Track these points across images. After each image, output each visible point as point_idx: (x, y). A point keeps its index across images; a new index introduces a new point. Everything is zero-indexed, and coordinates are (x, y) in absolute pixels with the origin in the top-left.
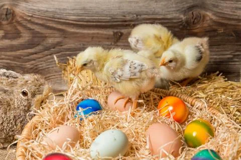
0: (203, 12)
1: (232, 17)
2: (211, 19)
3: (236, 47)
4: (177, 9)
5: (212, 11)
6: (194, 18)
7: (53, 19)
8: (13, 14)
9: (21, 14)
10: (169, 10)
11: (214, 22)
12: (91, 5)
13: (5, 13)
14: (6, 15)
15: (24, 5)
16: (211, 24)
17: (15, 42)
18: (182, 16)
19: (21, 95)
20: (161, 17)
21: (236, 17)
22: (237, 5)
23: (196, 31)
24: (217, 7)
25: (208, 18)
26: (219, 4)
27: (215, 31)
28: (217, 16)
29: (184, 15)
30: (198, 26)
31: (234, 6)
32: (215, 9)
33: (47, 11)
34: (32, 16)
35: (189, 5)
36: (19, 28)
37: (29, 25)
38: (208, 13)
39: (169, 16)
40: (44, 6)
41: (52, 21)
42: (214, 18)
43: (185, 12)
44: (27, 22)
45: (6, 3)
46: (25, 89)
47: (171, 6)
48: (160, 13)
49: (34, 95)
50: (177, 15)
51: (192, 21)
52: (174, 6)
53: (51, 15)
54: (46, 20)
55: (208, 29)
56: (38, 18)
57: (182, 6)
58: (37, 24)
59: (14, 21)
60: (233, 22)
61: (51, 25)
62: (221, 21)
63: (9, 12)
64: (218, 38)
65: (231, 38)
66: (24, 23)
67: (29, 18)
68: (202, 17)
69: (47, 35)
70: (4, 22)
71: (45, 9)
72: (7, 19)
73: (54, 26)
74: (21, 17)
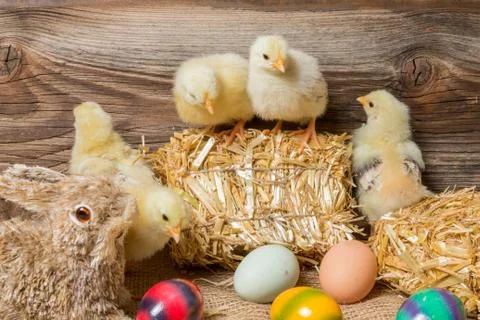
0: (435, 60)
2: (452, 76)
4: (381, 53)
5: (455, 58)
6: (417, 72)
7: (112, 72)
8: (22, 61)
9: (39, 61)
10: (363, 55)
11: (459, 81)
12: (195, 42)
13: (3, 57)
14: (7, 61)
15: (47, 40)
16: (453, 86)
17: (23, 123)
18: (391, 68)
19: (73, 219)
20: (347, 69)
23: (420, 100)
24: (464, 49)
25: (445, 73)
26: (469, 44)
27: (462, 100)
28: (465, 69)
29: (396, 65)
30: (426, 90)
32: (460, 55)
33: (98, 54)
34: (64, 65)
35: (405, 44)
36: (34, 90)
37: (57, 86)
38: (446, 63)
39: (364, 69)
40: (93, 42)
41: (110, 75)
42: (458, 72)
43: (397, 59)
44: (51, 77)
45: (7, 35)
46: (83, 205)
47: (368, 46)
48: (344, 61)
49: (104, 217)
50: (382, 65)
51: (413, 78)
52: (374, 45)
53: (106, 62)
54: (95, 73)
55: (447, 96)
56: (77, 69)
57: (390, 48)
58: (75, 82)
59: (23, 75)
61: (106, 85)
62: (472, 79)
63: (13, 54)
64: (468, 116)
66: (46, 79)
67: (57, 70)
68: (433, 71)
71: (94, 50)
72: (8, 70)
73: (113, 86)
74: (39, 66)
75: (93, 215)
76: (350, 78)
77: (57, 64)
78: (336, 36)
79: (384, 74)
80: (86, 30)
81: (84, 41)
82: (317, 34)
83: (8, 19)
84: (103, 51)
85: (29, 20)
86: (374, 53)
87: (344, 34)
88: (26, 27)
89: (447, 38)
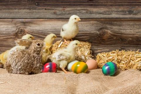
0: (106, 30)
1: (119, 33)
2: (110, 33)
3: (122, 45)
8: (24, 31)
10: (92, 30)
11: (111, 34)
12: (58, 28)
14: (21, 32)
15: (29, 28)
18: (98, 32)
19: (37, 46)
20: (89, 32)
22: (120, 28)
23: (104, 38)
24: (112, 28)
25: (109, 33)
27: (113, 38)
28: (112, 32)
29: (99, 32)
30: (105, 36)
31: (119, 28)
32: (111, 29)
33: (39, 30)
35: (100, 28)
38: (108, 31)
39: (92, 32)
41: (41, 34)
42: (111, 33)
43: (99, 30)
45: (21, 27)
50: (96, 31)
51: (102, 34)
52: (94, 28)
53: (41, 32)
54: (38, 34)
55: (109, 37)
56: (35, 33)
57: (97, 28)
58: (35, 36)
60: (119, 35)
62: (114, 34)
63: (22, 30)
65: (119, 41)
67: (31, 33)
68: (106, 32)
70: (19, 35)
71: (38, 29)
72: (21, 33)
73: (42, 36)
75: (41, 45)
76: (90, 34)
77: (31, 32)
78: (86, 26)
80: (37, 26)
81: (36, 28)
82: (82, 26)
83: (22, 24)
84: (40, 30)
85: (26, 24)
87: (88, 26)
89: (108, 26)
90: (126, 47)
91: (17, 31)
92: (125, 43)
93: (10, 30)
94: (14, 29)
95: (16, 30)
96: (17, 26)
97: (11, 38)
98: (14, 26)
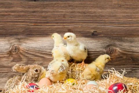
0: (114, 48)
1: (129, 50)
2: (119, 52)
3: (133, 66)
4: (102, 46)
5: (119, 47)
6: (110, 51)
7: (39, 52)
8: (19, 49)
9: (22, 49)
10: (97, 47)
11: (121, 53)
13: (14, 49)
14: (15, 49)
15: (25, 45)
16: (119, 54)
18: (104, 50)
20: (94, 50)
21: (132, 51)
22: (132, 45)
24: (121, 45)
25: (117, 51)
26: (123, 44)
27: (121, 57)
28: (122, 50)
29: (105, 49)
30: (113, 55)
31: (130, 45)
32: (121, 47)
34: (28, 50)
35: (107, 44)
36: (21, 56)
37: (26, 55)
38: (117, 49)
39: (98, 50)
40: (35, 45)
41: (38, 52)
42: (120, 51)
44: (25, 53)
45: (16, 44)
47: (98, 45)
48: (93, 49)
50: (102, 49)
51: (110, 52)
52: (100, 45)
53: (38, 50)
54: (35, 52)
55: (118, 56)
56: (31, 51)
57: (104, 45)
58: (30, 54)
59: (19, 53)
60: (130, 53)
62: (124, 52)
63: (17, 48)
64: (123, 61)
65: (130, 61)
66: (24, 53)
68: (114, 51)
69: (35, 60)
70: (14, 53)
71: (35, 47)
72: (16, 52)
73: (39, 55)
74: (22, 51)
76: (95, 52)
77: (27, 50)
78: (91, 43)
79: (103, 51)
80: (33, 42)
81: (33, 45)
82: (86, 42)
83: (16, 40)
84: (37, 47)
85: (21, 40)
86: (100, 47)
87: (93, 42)
88: (20, 42)
89: (117, 43)
90: (137, 69)
91: (11, 49)
92: (137, 63)
93: (2, 48)
94: (8, 47)
95: (10, 47)
96: (11, 43)
97: (4, 57)
98: (8, 42)
